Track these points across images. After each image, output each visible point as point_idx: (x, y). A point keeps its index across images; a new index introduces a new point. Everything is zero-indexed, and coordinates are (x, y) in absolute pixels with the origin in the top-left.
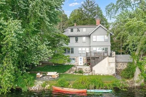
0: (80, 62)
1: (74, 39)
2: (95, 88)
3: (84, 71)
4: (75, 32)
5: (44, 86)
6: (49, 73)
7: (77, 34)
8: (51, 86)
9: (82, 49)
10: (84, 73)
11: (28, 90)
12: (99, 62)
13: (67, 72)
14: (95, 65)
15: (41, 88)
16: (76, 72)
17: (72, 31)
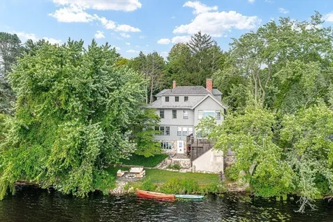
1: (171, 112)
3: (182, 165)
4: (172, 103)
5: (127, 188)
6: (134, 170)
7: (175, 105)
8: (135, 189)
9: (182, 129)
10: (182, 168)
11: (109, 194)
12: (203, 153)
13: (158, 166)
14: (198, 157)
15: (124, 191)
16: (170, 167)
17: (167, 99)
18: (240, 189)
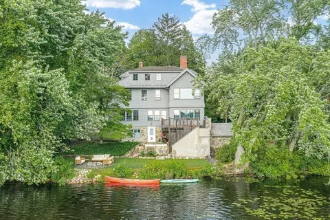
0: (151, 136)
1: (140, 92)
2: (174, 178)
3: (158, 152)
4: (141, 81)
5: (91, 176)
6: (97, 157)
7: (145, 84)
8: (103, 177)
9: (154, 113)
10: (158, 155)
11: (66, 184)
12: (184, 135)
13: (127, 155)
14: (177, 141)
15: (87, 181)
16: (143, 155)
17: (135, 78)
18: (237, 171)
